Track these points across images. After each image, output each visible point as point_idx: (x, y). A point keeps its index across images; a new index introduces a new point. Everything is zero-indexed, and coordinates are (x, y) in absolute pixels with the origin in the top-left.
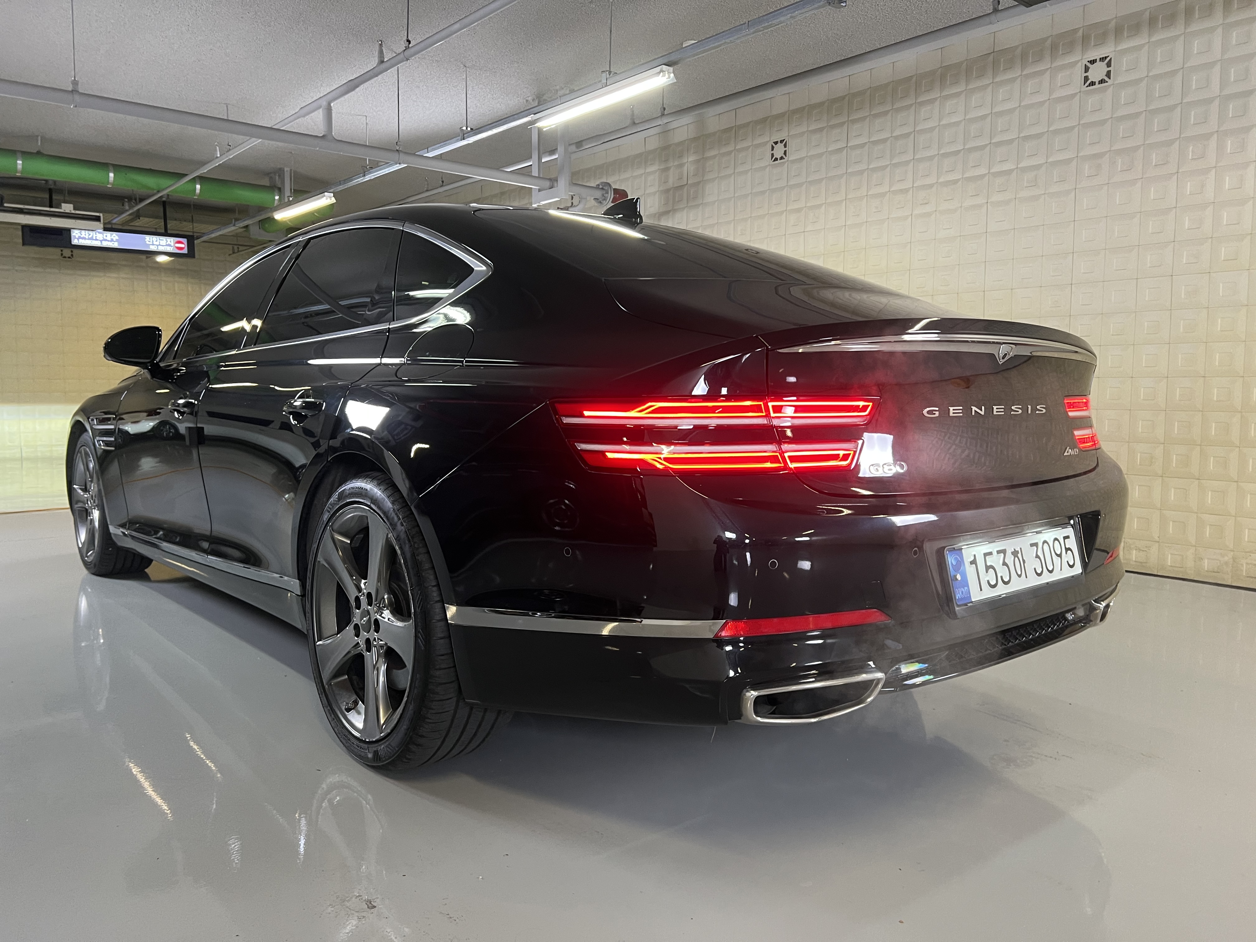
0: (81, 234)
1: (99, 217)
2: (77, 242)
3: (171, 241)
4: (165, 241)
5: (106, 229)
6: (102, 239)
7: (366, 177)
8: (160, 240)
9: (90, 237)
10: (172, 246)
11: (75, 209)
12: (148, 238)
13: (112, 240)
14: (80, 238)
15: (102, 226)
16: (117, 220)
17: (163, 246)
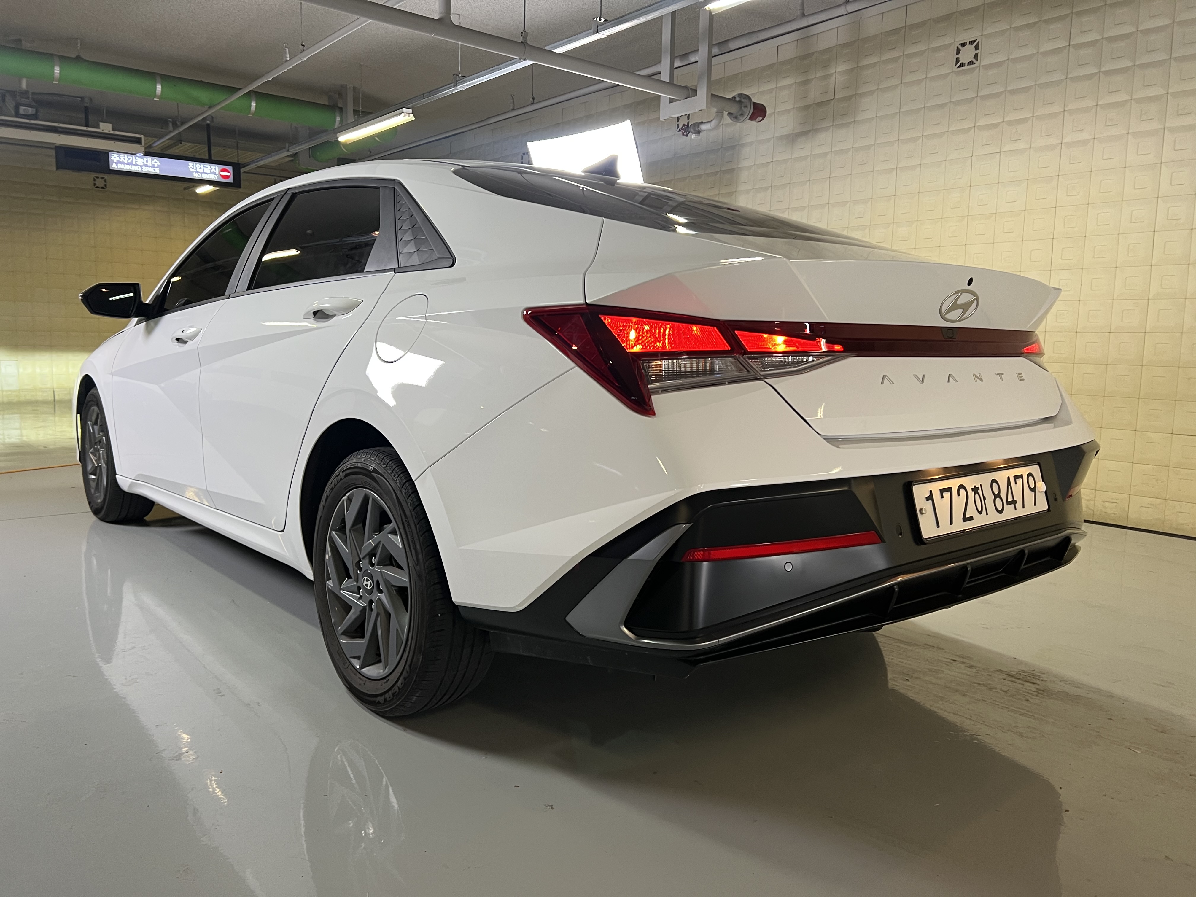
0: (120, 159)
1: (140, 139)
2: (116, 167)
3: (215, 169)
4: (209, 168)
5: (147, 154)
6: (142, 164)
7: (458, 87)
8: (204, 167)
9: (129, 161)
10: (216, 175)
11: (113, 130)
12: (191, 165)
13: (153, 166)
14: (118, 162)
15: (143, 149)
16: (158, 144)
17: (207, 173)
